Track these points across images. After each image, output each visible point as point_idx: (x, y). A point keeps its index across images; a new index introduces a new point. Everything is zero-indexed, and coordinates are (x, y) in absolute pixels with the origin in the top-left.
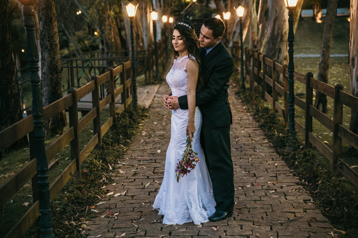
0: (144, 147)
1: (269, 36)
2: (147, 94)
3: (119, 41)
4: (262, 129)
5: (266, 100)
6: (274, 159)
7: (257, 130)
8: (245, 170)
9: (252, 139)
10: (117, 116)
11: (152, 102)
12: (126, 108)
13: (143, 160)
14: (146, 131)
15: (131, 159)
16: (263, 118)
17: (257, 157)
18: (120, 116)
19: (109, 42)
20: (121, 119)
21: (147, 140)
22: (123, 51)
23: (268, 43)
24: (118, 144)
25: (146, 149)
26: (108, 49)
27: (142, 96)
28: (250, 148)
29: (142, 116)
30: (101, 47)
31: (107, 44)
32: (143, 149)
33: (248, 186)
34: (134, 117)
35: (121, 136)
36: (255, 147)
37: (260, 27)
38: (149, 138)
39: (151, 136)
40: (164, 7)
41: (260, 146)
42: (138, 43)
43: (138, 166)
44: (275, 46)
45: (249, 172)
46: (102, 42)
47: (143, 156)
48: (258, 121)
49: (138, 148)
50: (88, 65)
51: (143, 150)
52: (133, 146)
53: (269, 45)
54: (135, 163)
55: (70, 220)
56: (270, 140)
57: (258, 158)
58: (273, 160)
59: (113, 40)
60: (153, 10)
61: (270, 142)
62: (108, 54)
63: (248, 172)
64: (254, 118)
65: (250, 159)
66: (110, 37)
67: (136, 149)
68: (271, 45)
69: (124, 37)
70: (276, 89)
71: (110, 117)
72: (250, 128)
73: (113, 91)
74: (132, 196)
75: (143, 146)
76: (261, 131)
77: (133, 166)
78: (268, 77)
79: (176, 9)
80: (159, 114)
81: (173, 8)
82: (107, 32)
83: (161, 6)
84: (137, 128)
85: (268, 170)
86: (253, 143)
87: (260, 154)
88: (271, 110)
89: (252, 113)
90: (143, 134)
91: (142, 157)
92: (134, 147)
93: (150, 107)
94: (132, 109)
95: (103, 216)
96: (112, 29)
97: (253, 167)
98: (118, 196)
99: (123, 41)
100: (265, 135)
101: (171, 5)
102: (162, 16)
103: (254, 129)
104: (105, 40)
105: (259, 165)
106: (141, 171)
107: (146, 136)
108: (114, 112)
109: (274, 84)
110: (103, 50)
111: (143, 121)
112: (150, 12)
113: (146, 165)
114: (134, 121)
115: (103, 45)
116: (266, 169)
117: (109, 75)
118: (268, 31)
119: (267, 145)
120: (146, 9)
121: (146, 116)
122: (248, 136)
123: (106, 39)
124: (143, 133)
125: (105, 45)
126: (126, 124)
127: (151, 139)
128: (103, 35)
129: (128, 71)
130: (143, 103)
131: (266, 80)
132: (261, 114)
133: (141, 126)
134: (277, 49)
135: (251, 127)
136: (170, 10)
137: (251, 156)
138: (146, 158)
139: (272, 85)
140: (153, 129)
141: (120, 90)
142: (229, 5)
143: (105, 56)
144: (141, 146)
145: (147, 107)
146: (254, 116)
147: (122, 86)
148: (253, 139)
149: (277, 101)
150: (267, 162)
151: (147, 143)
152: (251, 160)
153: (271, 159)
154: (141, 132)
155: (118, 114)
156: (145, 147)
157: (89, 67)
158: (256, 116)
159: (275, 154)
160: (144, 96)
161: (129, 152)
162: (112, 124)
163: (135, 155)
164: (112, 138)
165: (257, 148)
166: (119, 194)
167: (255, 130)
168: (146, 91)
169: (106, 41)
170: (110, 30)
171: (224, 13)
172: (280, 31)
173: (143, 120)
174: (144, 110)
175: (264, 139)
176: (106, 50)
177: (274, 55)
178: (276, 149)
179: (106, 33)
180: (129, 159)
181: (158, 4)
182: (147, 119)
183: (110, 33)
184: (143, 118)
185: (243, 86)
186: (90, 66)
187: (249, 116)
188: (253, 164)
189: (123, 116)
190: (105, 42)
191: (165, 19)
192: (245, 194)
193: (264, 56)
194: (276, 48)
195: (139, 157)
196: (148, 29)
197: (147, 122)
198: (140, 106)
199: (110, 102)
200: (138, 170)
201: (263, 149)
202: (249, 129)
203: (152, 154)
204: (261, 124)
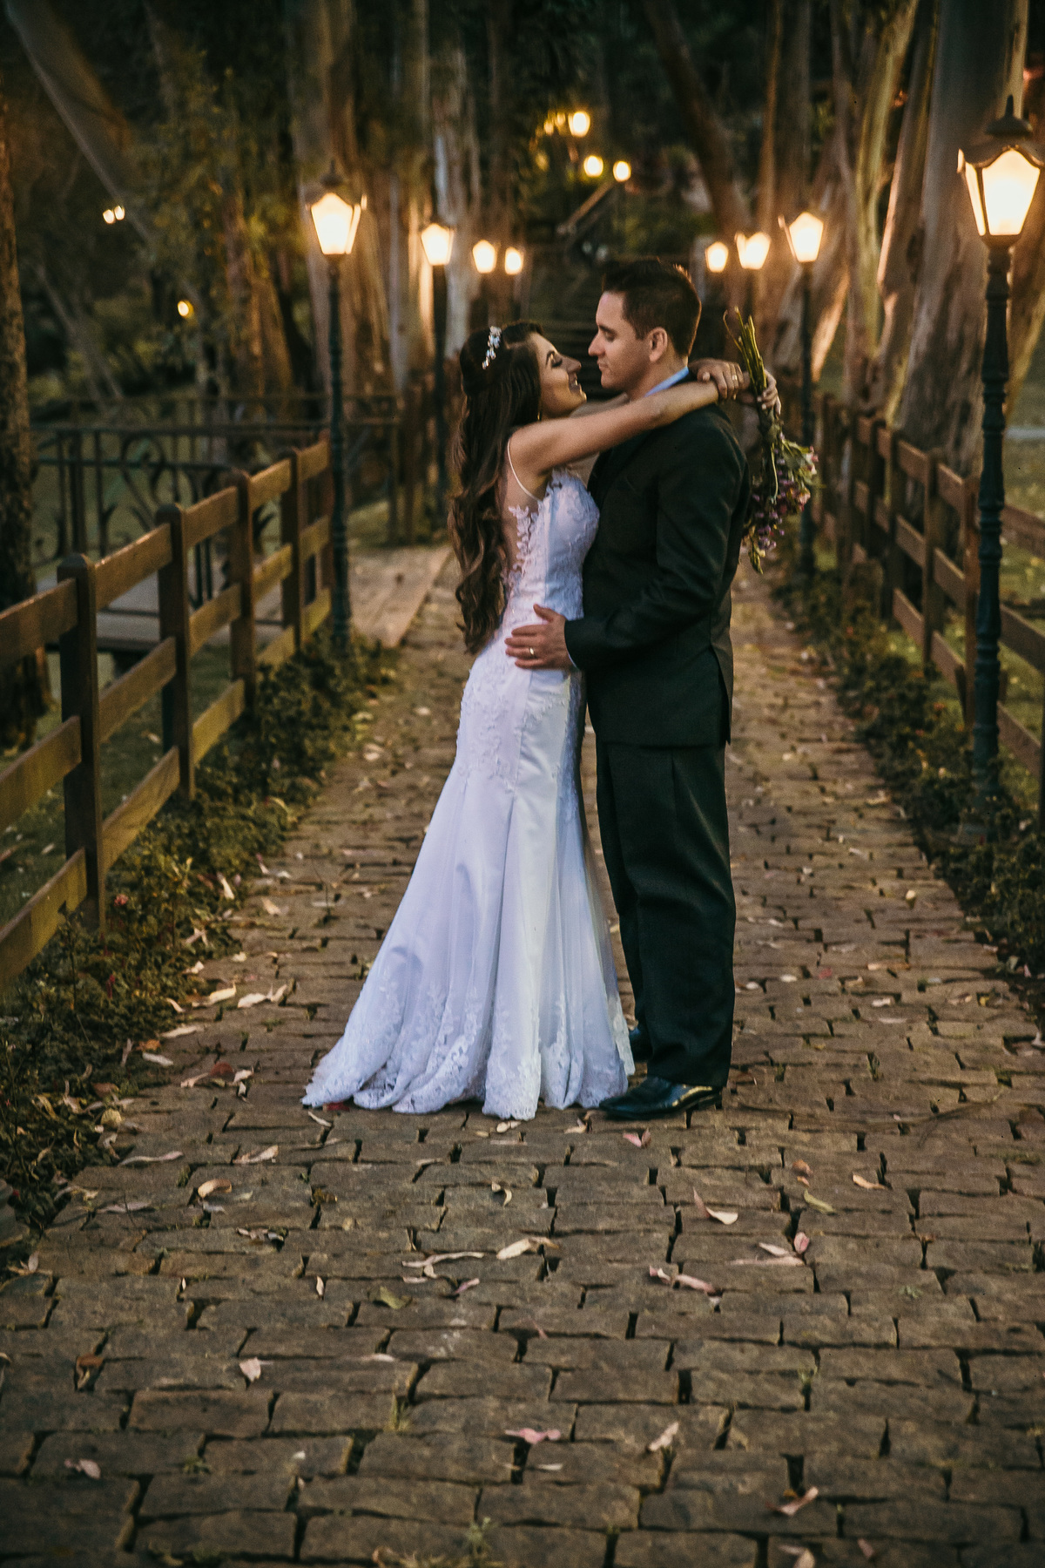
0: (370, 810)
1: (923, 347)
2: (392, 585)
3: (281, 352)
4: (869, 748)
5: (896, 627)
6: (906, 873)
7: (848, 751)
8: (781, 915)
9: (823, 790)
10: (260, 677)
11: (412, 623)
12: (303, 647)
13: (363, 865)
14: (382, 745)
15: (314, 856)
16: (878, 702)
17: (835, 862)
18: (272, 677)
19: (239, 355)
20: (276, 688)
21: (384, 779)
22: (301, 394)
23: (917, 377)
24: (265, 794)
25: (377, 817)
26: (234, 383)
27: (373, 594)
28: (809, 826)
29: (371, 681)
30: (202, 375)
31: (231, 364)
32: (365, 816)
33: (788, 978)
34: (332, 683)
35: (276, 764)
36: (833, 822)
37: (889, 307)
38: (394, 773)
39: (402, 766)
40: (486, 202)
41: (852, 817)
42: (364, 363)
43: (339, 888)
44: (945, 393)
45: (796, 921)
46: (210, 354)
47: (363, 848)
48: (858, 715)
49: (345, 812)
50: (146, 456)
51: (364, 823)
52: (324, 804)
53: (921, 388)
54: (331, 875)
55: (55, 1090)
56: (898, 795)
57: (841, 866)
58: (900, 875)
59: (256, 349)
60: (436, 218)
61: (895, 801)
62: (232, 406)
63: (791, 924)
64: (842, 701)
65: (807, 871)
66: (244, 334)
67: (335, 818)
68: (928, 392)
69: (305, 331)
70: (938, 578)
71: (234, 679)
72: (820, 740)
73: (248, 570)
74: (312, 1008)
75: (367, 806)
76: (864, 756)
77: (320, 887)
78: (909, 527)
79: (538, 211)
80: (441, 674)
81: (522, 206)
82: (230, 311)
83: (469, 198)
84: (346, 729)
85: (877, 918)
86: (825, 804)
87: (852, 850)
88: (915, 667)
89: (834, 680)
90: (371, 757)
91: (361, 852)
92: (329, 809)
93: (404, 642)
94: (325, 648)
95: (191, 1082)
96: (255, 300)
97: (814, 902)
98: (255, 1005)
99: (301, 352)
100: (881, 772)
101: (517, 193)
102: (473, 244)
103: (836, 745)
104: (220, 349)
105: (841, 894)
106: (354, 908)
107: (382, 764)
108: (249, 660)
109: (931, 558)
110: (212, 388)
111: (373, 702)
112: (421, 228)
113: (375, 883)
114: (335, 699)
115: (212, 365)
116: (869, 914)
117: (233, 505)
118: (923, 327)
119: (885, 814)
120: (402, 212)
121: (386, 681)
122: (809, 773)
123: (226, 342)
124: (370, 751)
125: (221, 368)
126: (300, 714)
127: (402, 779)
128: (215, 326)
129: (315, 486)
130: (378, 625)
131: (901, 540)
132: (870, 684)
133: (364, 721)
134: (954, 406)
135: (824, 737)
136: (509, 216)
137: (811, 856)
138: (377, 854)
139: (921, 559)
140: (415, 734)
141: (279, 566)
142: (768, 203)
143: (221, 416)
144: (360, 806)
145: (392, 641)
146: (841, 691)
147: (288, 549)
148: (829, 787)
149: (942, 632)
150: (874, 883)
151: (382, 794)
152: (812, 875)
153: (894, 873)
154: (360, 750)
155: (265, 669)
156: (377, 812)
157: (151, 465)
158: (852, 694)
159: (913, 850)
160: (383, 594)
161: (307, 828)
162: (238, 711)
163: (328, 842)
164: (238, 770)
165: (838, 825)
166: (258, 998)
167: (839, 751)
168: (390, 572)
169: (228, 350)
170: (245, 301)
171: (740, 240)
172: (968, 329)
173: (373, 696)
174: (378, 652)
175: (872, 790)
176: (224, 391)
177: (938, 433)
178: (919, 832)
179: (226, 316)
180: (306, 857)
181: (459, 191)
182: (390, 693)
183: (243, 319)
184: (374, 688)
185: (808, 561)
186: (155, 458)
187: (820, 692)
188: (816, 892)
189: (289, 674)
190: (221, 356)
191: (484, 257)
192: (771, 1009)
193: (898, 436)
194: (949, 402)
195: (348, 852)
196: (409, 298)
197: (391, 706)
198: (361, 638)
199: (235, 614)
200: (341, 902)
201: (863, 832)
202: (817, 745)
203: (401, 840)
204: (865, 725)
